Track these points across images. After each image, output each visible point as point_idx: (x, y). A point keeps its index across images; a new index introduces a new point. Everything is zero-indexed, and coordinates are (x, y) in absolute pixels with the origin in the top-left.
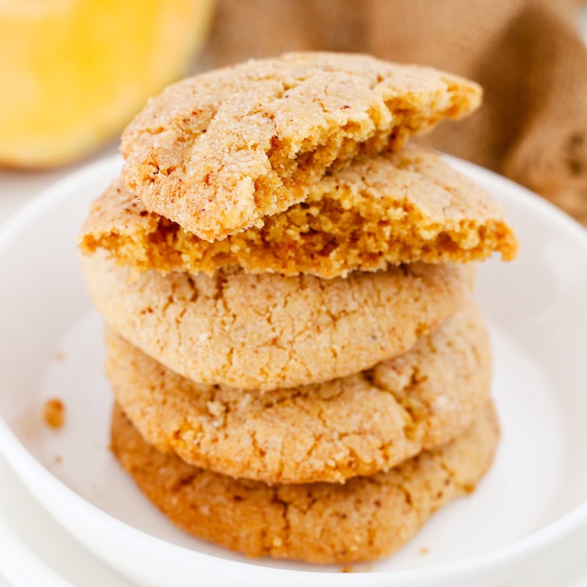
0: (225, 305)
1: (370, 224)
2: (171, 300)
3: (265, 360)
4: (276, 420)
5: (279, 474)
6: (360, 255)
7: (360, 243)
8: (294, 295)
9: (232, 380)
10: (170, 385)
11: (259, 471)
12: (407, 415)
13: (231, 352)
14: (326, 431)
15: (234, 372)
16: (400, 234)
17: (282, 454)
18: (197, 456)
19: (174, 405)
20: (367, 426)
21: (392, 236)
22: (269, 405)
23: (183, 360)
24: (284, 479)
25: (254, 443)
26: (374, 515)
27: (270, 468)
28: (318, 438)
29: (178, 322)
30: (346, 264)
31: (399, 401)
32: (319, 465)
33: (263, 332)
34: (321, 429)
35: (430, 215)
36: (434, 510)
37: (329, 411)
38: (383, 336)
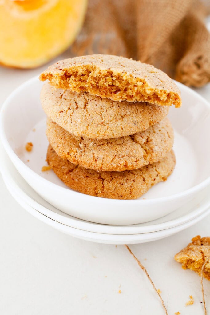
0: (87, 111)
1: (131, 86)
2: (69, 108)
3: (99, 129)
4: (101, 150)
5: (102, 168)
6: (127, 96)
7: (127, 92)
8: (109, 108)
9: (88, 135)
10: (67, 138)
11: (95, 167)
12: (145, 152)
13: (88, 126)
14: (118, 154)
15: (89, 132)
16: (140, 90)
17: (103, 161)
18: (74, 161)
19: (68, 144)
20: (131, 154)
21: (137, 91)
22: (99, 145)
23: (72, 128)
24: (103, 170)
25: (94, 157)
26: (132, 184)
27: (98, 165)
28: (115, 157)
29: (71, 115)
30: (121, 98)
31: (142, 147)
32: (114, 165)
33: (99, 120)
34: (116, 153)
35: (150, 85)
36: (152, 185)
37: (119, 148)
38: (138, 124)
